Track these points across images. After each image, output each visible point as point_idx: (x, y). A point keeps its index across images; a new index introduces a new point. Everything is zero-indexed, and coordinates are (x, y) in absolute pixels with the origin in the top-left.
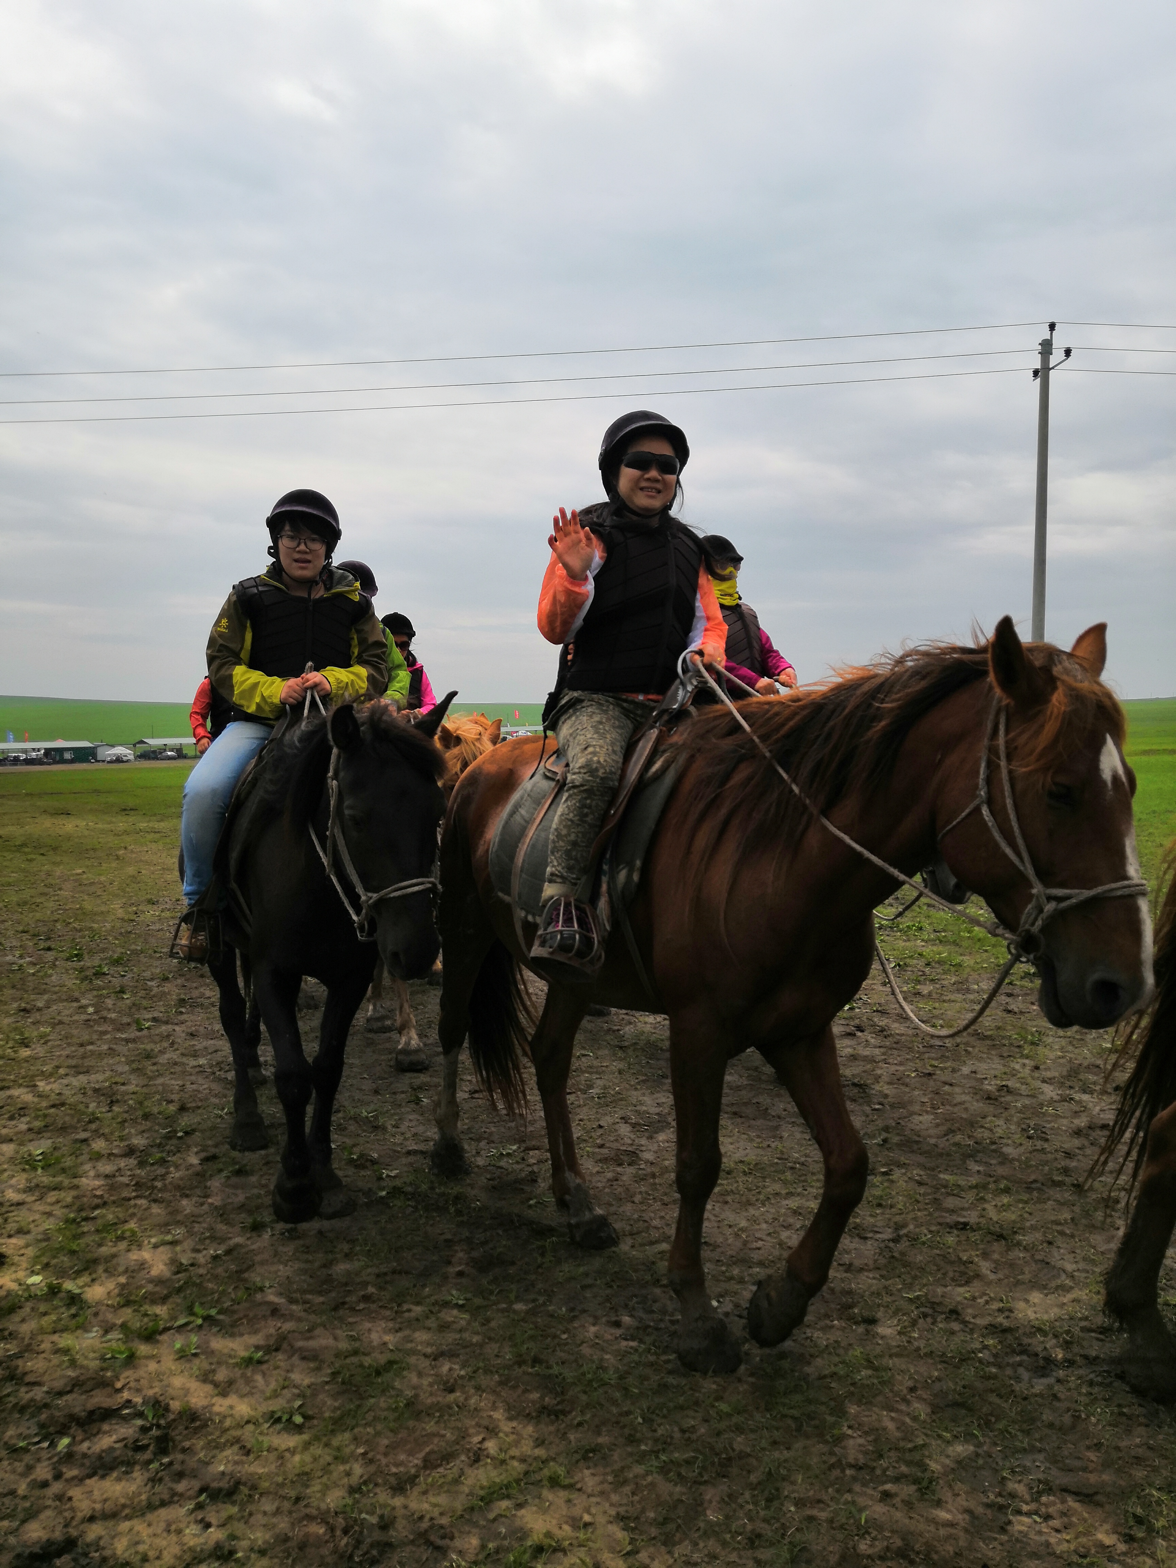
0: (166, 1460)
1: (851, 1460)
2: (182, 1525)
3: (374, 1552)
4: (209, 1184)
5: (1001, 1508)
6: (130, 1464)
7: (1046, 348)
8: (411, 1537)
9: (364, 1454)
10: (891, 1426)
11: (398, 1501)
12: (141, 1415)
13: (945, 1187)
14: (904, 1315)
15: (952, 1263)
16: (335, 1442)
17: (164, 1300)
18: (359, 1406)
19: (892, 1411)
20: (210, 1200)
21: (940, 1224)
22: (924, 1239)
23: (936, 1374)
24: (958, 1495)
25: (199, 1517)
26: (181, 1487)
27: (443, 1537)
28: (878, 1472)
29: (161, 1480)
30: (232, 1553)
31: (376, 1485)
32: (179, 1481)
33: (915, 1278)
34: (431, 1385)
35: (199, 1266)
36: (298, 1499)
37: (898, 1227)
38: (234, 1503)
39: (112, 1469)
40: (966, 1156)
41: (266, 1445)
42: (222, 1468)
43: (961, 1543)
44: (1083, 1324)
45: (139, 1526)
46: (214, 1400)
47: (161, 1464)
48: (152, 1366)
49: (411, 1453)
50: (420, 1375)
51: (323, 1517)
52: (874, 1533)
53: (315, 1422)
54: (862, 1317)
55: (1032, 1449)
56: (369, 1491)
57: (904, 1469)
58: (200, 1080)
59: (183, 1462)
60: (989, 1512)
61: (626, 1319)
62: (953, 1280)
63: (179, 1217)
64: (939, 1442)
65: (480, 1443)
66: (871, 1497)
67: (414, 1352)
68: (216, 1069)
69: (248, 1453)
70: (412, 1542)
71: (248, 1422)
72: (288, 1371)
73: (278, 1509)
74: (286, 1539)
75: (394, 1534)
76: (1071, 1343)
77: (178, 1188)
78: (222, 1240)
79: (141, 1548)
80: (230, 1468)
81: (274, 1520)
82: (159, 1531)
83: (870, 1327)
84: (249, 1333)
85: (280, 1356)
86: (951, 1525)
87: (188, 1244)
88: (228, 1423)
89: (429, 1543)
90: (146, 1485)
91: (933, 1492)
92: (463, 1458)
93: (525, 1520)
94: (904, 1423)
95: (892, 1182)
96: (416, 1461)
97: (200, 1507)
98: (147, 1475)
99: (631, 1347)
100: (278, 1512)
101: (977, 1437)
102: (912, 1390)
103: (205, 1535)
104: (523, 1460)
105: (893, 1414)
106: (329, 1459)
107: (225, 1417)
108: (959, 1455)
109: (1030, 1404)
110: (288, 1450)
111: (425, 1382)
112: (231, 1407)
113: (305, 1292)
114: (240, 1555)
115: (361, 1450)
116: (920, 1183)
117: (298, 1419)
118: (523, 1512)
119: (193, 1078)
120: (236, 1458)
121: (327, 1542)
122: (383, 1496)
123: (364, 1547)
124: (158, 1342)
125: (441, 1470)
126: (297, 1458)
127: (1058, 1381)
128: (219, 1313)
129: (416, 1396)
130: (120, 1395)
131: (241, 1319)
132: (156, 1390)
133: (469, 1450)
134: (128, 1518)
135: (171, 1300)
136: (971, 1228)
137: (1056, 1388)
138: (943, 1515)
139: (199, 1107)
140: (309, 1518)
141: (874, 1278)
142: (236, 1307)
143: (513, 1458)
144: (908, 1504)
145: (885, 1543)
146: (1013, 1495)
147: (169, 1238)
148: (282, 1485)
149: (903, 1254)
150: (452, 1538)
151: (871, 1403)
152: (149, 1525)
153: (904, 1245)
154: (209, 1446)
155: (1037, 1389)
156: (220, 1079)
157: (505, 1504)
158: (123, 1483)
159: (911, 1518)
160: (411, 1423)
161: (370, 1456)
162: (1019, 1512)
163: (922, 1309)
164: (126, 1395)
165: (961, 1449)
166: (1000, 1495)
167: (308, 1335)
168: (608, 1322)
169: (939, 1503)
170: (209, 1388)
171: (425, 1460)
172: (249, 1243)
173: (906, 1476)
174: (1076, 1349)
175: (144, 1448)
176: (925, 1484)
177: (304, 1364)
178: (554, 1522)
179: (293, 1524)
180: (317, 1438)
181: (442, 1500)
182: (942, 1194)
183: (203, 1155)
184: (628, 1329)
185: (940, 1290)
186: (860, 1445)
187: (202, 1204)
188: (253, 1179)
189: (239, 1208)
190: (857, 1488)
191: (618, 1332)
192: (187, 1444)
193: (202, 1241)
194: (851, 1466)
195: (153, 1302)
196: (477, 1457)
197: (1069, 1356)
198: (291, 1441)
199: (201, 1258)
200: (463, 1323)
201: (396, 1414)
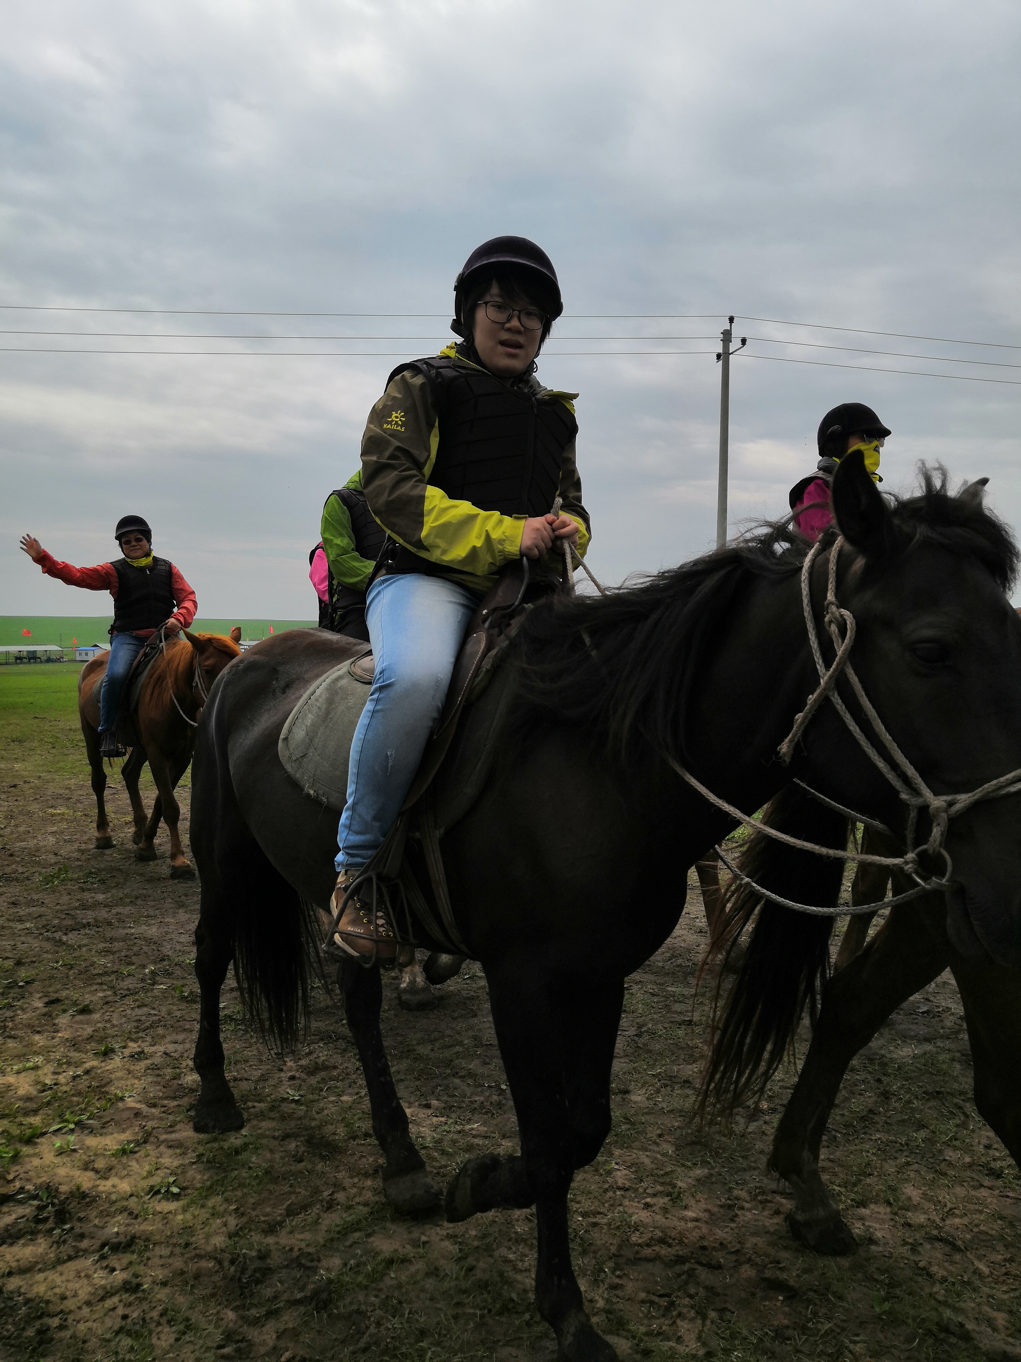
0: (67, 1226)
1: (620, 1184)
2: (91, 1272)
3: (258, 1275)
4: (56, 1021)
5: (730, 1207)
6: (34, 1233)
7: (727, 337)
8: (286, 1263)
9: (237, 1209)
10: (647, 1161)
11: (270, 1240)
12: (35, 1197)
13: (674, 996)
14: (650, 1086)
15: (682, 1048)
16: (210, 1203)
17: (35, 1112)
18: (225, 1177)
19: (646, 1151)
20: (60, 1035)
21: (672, 1022)
22: (660, 1033)
23: (677, 1124)
24: (699, 1201)
25: (104, 1265)
26: (85, 1244)
27: (312, 1261)
28: (641, 1190)
29: (65, 1242)
30: (139, 1285)
31: (250, 1230)
32: (81, 1241)
33: (656, 1060)
34: (282, 1158)
35: (62, 1085)
36: (187, 1245)
37: (640, 1026)
38: (133, 1252)
39: (18, 1238)
40: (686, 975)
41: (151, 1211)
42: (116, 1230)
43: (704, 1231)
44: (781, 1084)
45: (52, 1276)
46: (98, 1182)
47: (64, 1230)
48: (36, 1162)
49: (275, 1206)
50: (272, 1151)
51: (213, 1256)
52: (642, 1229)
53: (189, 1191)
54: (619, 1089)
55: (751, 1168)
56: (245, 1235)
57: (659, 1188)
58: (30, 939)
59: (81, 1227)
60: (721, 1210)
61: (435, 1103)
62: (684, 1060)
63: (35, 1048)
64: (683, 1169)
65: (331, 1195)
66: (637, 1208)
67: (263, 1136)
68: (42, 931)
69: (136, 1217)
70: (287, 1266)
71: (131, 1195)
72: (158, 1158)
73: (172, 1252)
74: (183, 1273)
75: (272, 1262)
76: (773, 1097)
77: (29, 1026)
78: (78, 1065)
79: (57, 1290)
80: (123, 1229)
81: (170, 1261)
82: (71, 1278)
83: (624, 1096)
84: (118, 1132)
85: (149, 1147)
86: (696, 1220)
87: (49, 1068)
88: (114, 1197)
89: (301, 1266)
90: (51, 1247)
91: (682, 1200)
92: (318, 1206)
93: (375, 1245)
94: (656, 1158)
95: (632, 994)
96: (280, 1212)
97: (103, 1257)
98: (50, 1240)
99: (441, 1122)
100: (172, 1254)
101: (710, 1163)
102: (660, 1136)
103: (111, 1277)
104: (366, 1204)
105: (647, 1153)
106: (207, 1216)
107: (110, 1194)
108: (698, 1175)
109: (747, 1138)
110: (170, 1212)
111: (277, 1156)
112: (114, 1186)
113: (161, 1098)
114: (145, 1286)
115: (233, 1207)
116: (653, 995)
117: (175, 1190)
118: (372, 1239)
119: (23, 939)
120: (127, 1221)
121: (217, 1272)
122: (256, 1237)
123: (249, 1272)
124: (36, 1144)
125: (302, 1215)
126: (180, 1217)
127: (765, 1123)
128: (88, 1119)
129: (272, 1167)
130: (12, 1185)
131: (109, 1122)
132: (44, 1179)
133: (322, 1201)
134: (40, 1270)
135: (41, 1112)
136: (695, 1024)
137: (764, 1127)
138: (690, 1214)
139: (34, 962)
140: (200, 1257)
141: (625, 1062)
142: (102, 1113)
143: (358, 1204)
144: (665, 1210)
145: (650, 1235)
146: (737, 1198)
147: (30, 1064)
148: (171, 1236)
149: (644, 1045)
150: (319, 1260)
151: (631, 1146)
152: (61, 1274)
153: (646, 1037)
154: (101, 1214)
155: (751, 1129)
156: (48, 939)
157: (357, 1235)
158: (30, 1248)
159: (666, 1218)
160: (271, 1187)
161: (242, 1209)
162: (742, 1208)
163: (662, 1081)
164: (18, 1184)
165: (699, 1172)
166: (729, 1199)
167: (171, 1129)
168: (420, 1105)
169: (686, 1207)
170: (91, 1174)
171: (287, 1210)
172: (103, 1064)
173: (661, 1192)
174: (777, 1101)
175: (46, 1219)
176: (675, 1195)
177: (170, 1152)
178: (398, 1244)
179: (186, 1262)
180: (193, 1202)
181: (307, 1236)
182: (671, 1001)
183: (46, 1000)
184: (437, 1109)
185: (675, 1068)
186: (626, 1175)
187: (53, 1038)
188: (96, 1016)
189: (88, 1039)
190: (626, 1202)
191: (429, 1112)
192: (82, 1215)
193: (60, 1065)
194: (619, 1188)
195: (27, 1114)
196: (330, 1206)
197: (772, 1106)
198: (172, 1206)
199: (62, 1079)
200: (302, 1113)
201: (258, 1181)
